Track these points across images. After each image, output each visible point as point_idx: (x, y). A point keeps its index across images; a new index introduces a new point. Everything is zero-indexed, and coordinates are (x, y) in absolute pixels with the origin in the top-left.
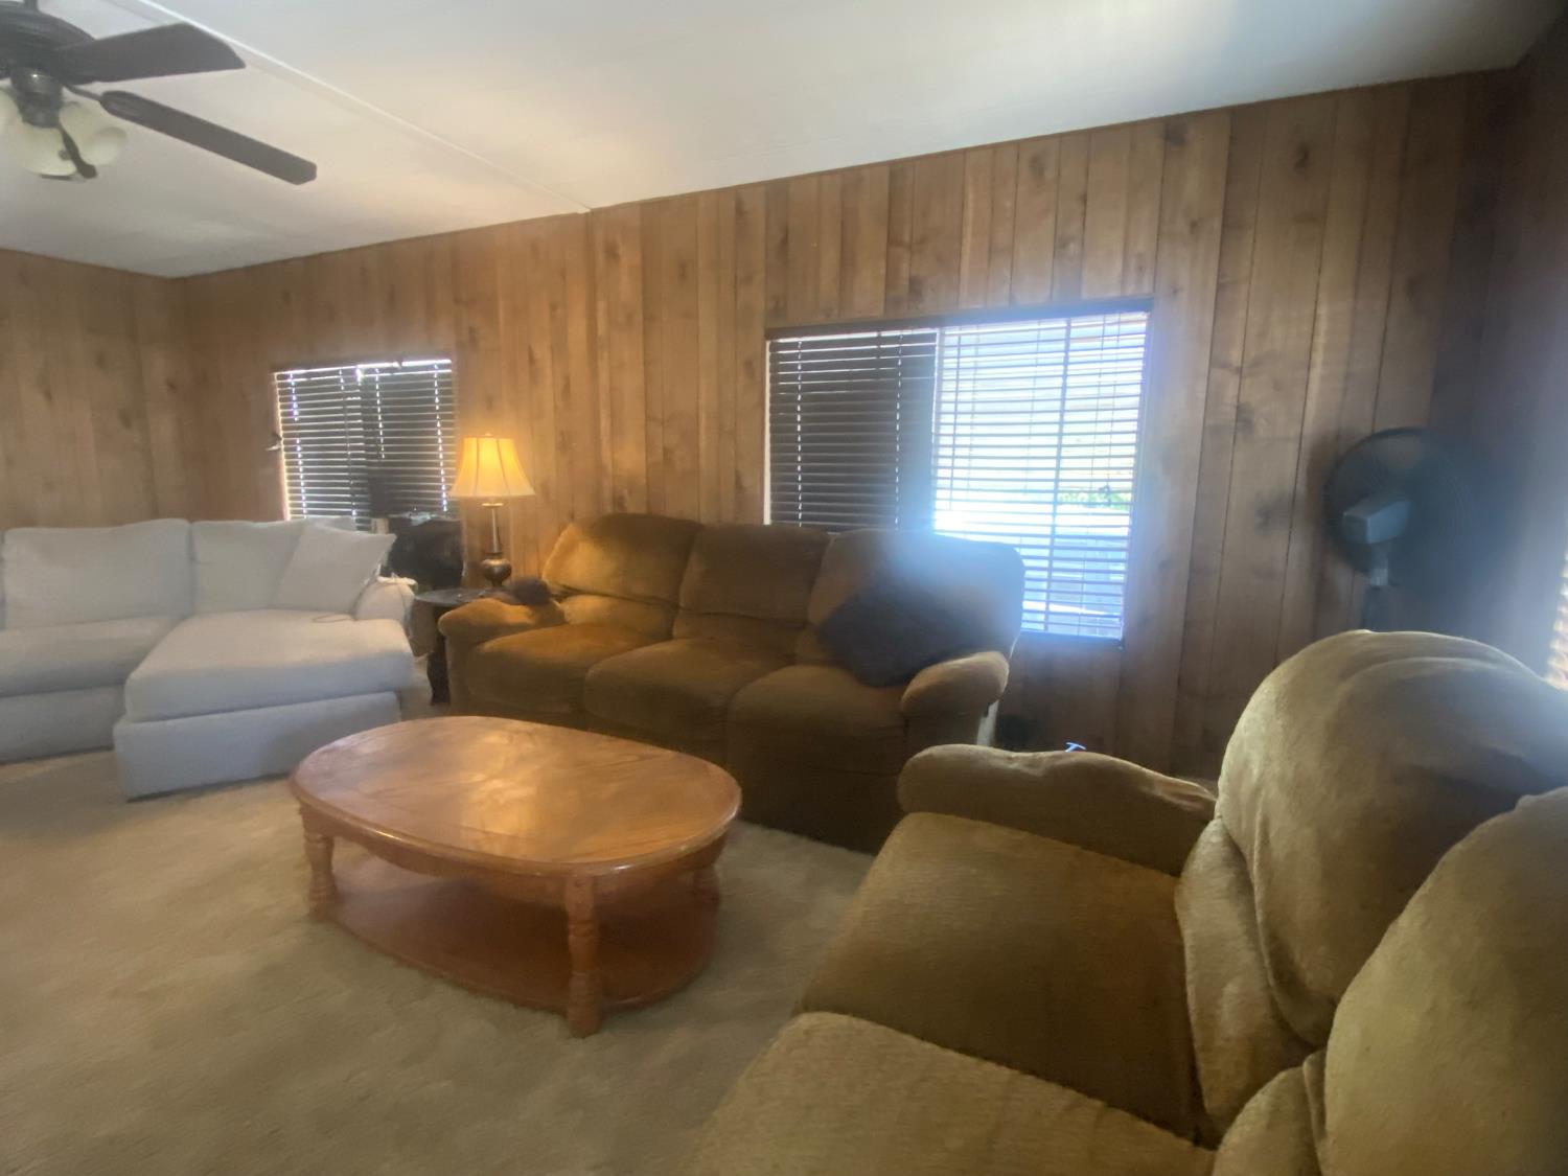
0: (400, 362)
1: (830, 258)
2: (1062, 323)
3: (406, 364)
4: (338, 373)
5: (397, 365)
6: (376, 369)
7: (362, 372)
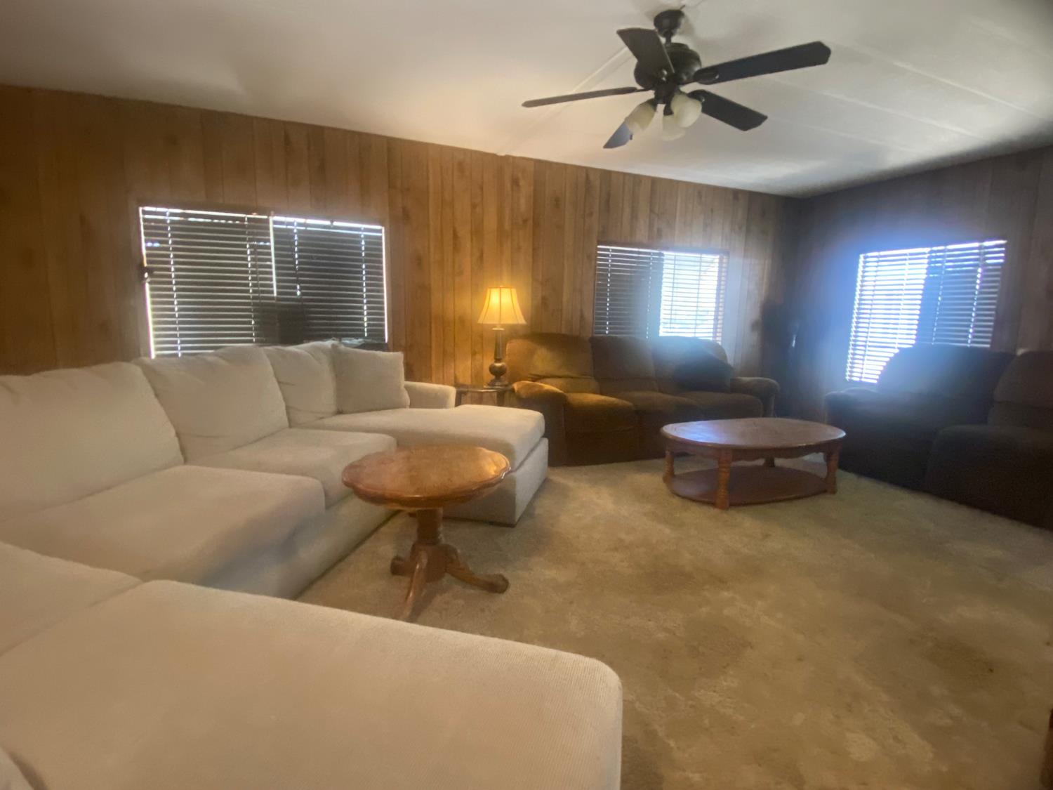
0: (332, 222)
1: (627, 211)
2: (698, 255)
3: (336, 224)
4: (242, 220)
5: (327, 223)
6: (295, 223)
7: (276, 221)
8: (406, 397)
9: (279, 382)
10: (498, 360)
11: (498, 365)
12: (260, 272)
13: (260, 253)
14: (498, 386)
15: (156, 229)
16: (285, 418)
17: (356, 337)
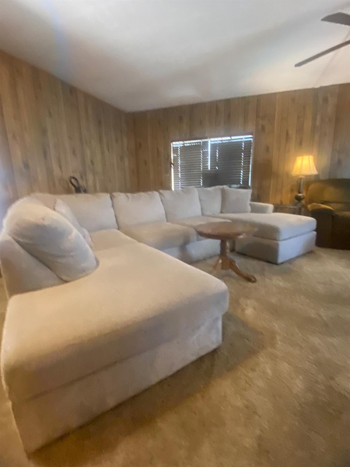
3: (232, 138)
4: (200, 142)
5: (229, 138)
6: (218, 140)
7: (211, 141)
8: (249, 208)
9: (200, 200)
10: (300, 193)
11: (300, 195)
12: (205, 162)
13: (205, 154)
14: (299, 205)
15: (175, 150)
16: (200, 213)
17: (237, 184)
